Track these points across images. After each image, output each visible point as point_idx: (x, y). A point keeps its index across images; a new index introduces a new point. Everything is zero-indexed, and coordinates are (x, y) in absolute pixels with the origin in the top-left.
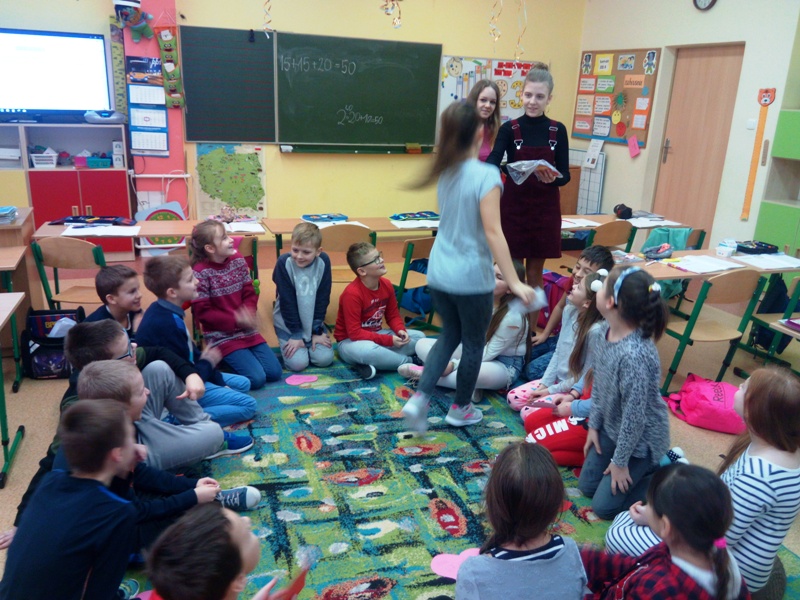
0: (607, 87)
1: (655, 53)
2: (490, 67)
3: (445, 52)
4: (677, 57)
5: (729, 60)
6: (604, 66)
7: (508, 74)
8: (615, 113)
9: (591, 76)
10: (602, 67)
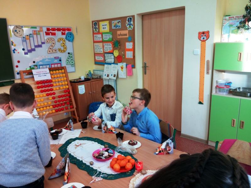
0: (108, 38)
2: (42, 31)
4: (143, 19)
6: (105, 28)
7: (54, 34)
8: (115, 51)
10: (104, 28)
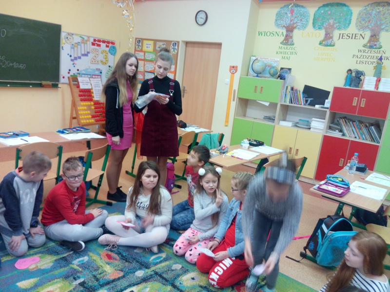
0: (151, 57)
1: (176, 43)
2: (89, 41)
3: (63, 29)
4: (186, 46)
5: (213, 51)
6: (148, 47)
7: (99, 45)
9: (141, 51)
